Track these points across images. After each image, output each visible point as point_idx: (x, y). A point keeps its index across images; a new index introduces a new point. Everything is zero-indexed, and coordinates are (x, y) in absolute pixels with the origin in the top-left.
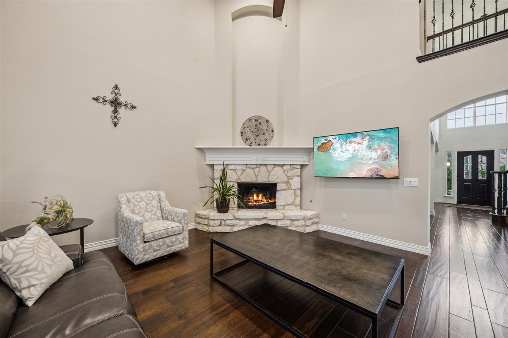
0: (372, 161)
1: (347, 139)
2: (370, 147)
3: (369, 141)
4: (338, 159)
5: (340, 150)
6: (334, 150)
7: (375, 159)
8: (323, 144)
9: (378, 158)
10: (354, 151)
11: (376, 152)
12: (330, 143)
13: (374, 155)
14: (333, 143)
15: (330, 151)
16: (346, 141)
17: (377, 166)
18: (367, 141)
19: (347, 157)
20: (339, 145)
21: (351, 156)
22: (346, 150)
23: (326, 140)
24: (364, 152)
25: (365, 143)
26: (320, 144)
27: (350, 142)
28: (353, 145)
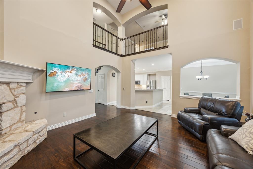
0: (78, 82)
1: (64, 70)
2: (77, 74)
3: (76, 71)
4: (60, 81)
5: (60, 76)
6: (58, 76)
7: (80, 81)
8: (51, 73)
9: (81, 80)
10: (68, 76)
11: (80, 77)
12: (55, 72)
13: (79, 78)
14: (57, 73)
15: (55, 77)
16: (64, 72)
17: (81, 84)
18: (75, 71)
19: (64, 80)
20: (60, 73)
21: (67, 79)
22: (64, 76)
23: (53, 71)
24: (74, 77)
25: (74, 72)
26: (50, 73)
27: (66, 72)
28: (68, 73)
